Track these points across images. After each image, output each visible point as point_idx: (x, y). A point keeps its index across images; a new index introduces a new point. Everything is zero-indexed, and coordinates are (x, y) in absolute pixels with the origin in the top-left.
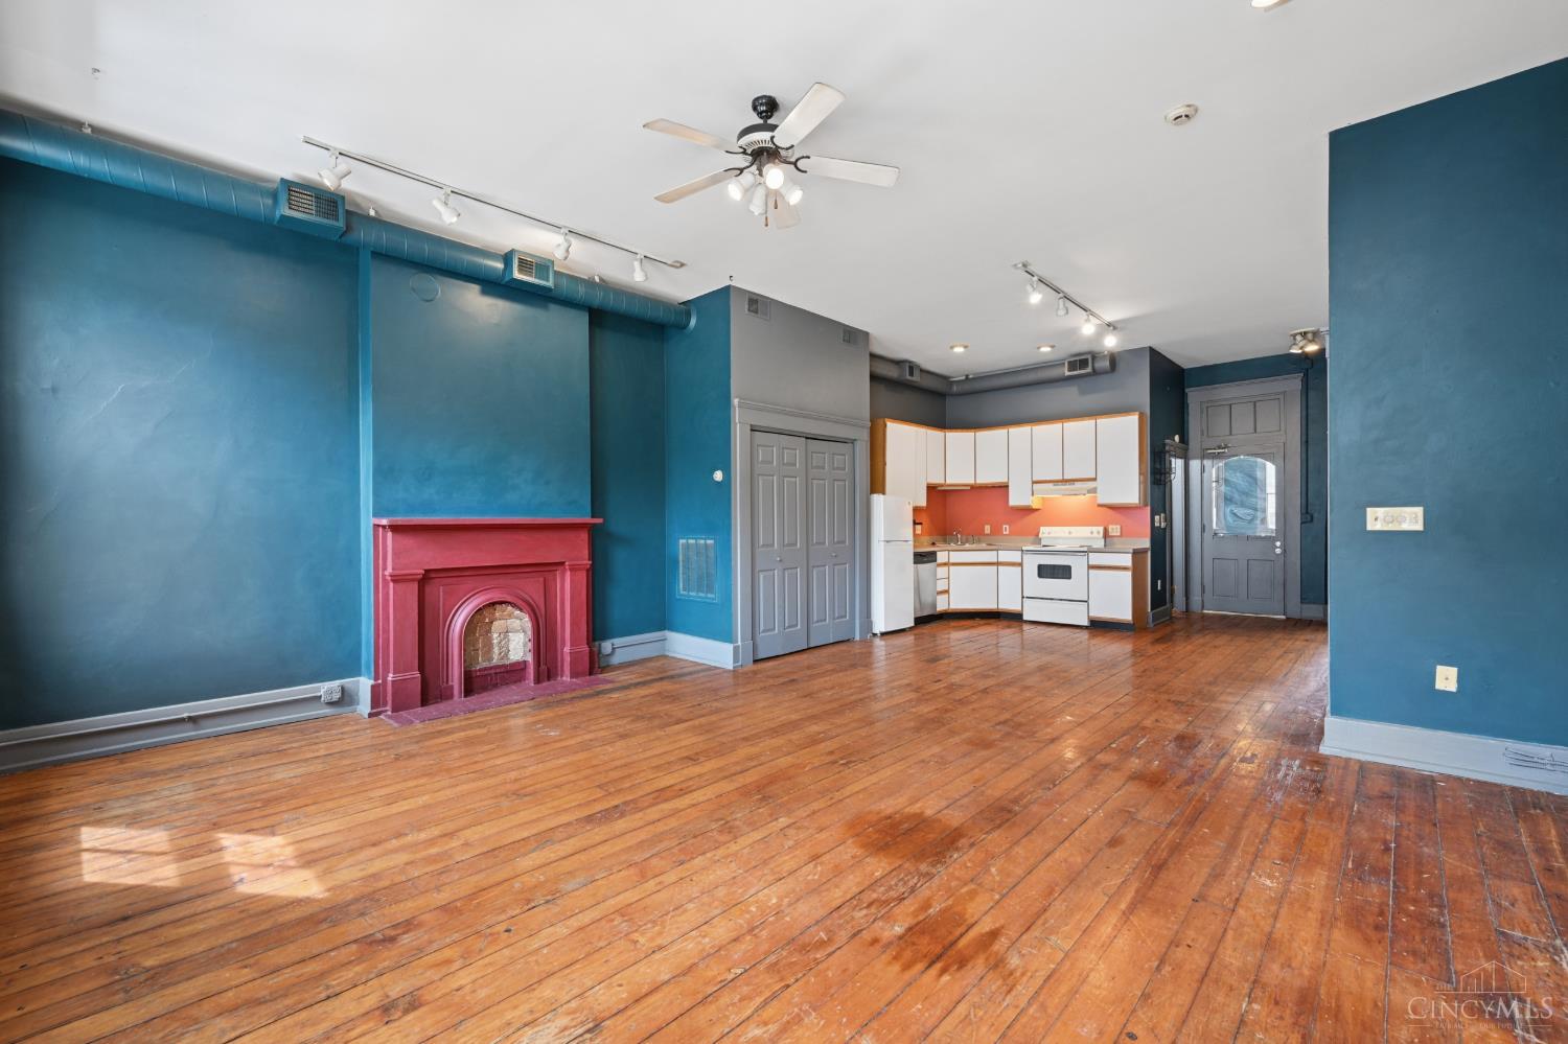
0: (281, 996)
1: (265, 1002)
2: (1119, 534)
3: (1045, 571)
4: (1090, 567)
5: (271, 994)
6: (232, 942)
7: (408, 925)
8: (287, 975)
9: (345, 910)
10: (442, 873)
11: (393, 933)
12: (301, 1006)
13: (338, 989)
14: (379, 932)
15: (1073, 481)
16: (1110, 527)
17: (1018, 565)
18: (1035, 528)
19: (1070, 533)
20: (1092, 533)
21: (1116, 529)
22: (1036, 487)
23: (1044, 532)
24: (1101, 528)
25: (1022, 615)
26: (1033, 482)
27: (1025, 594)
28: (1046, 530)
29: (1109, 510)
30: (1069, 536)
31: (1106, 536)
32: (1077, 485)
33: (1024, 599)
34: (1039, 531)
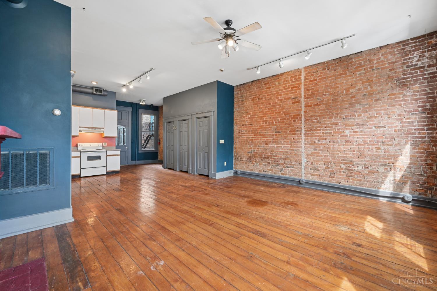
0: (377, 262)
1: (381, 264)
2: (106, 145)
3: (90, 158)
4: (107, 156)
5: (379, 264)
6: (382, 286)
7: (337, 253)
8: (373, 265)
9: (344, 268)
10: (311, 256)
11: (342, 254)
12: (374, 257)
13: (365, 254)
14: (344, 257)
15: (96, 128)
16: (104, 143)
17: (79, 157)
18: (76, 144)
19: (90, 145)
20: (99, 145)
21: (105, 144)
22: (80, 129)
23: (79, 145)
24: (101, 144)
25: (80, 175)
26: (79, 127)
27: (81, 168)
28: (81, 144)
29: (103, 138)
30: (90, 146)
31: (103, 146)
32: (97, 130)
33: (81, 169)
34: (77, 144)
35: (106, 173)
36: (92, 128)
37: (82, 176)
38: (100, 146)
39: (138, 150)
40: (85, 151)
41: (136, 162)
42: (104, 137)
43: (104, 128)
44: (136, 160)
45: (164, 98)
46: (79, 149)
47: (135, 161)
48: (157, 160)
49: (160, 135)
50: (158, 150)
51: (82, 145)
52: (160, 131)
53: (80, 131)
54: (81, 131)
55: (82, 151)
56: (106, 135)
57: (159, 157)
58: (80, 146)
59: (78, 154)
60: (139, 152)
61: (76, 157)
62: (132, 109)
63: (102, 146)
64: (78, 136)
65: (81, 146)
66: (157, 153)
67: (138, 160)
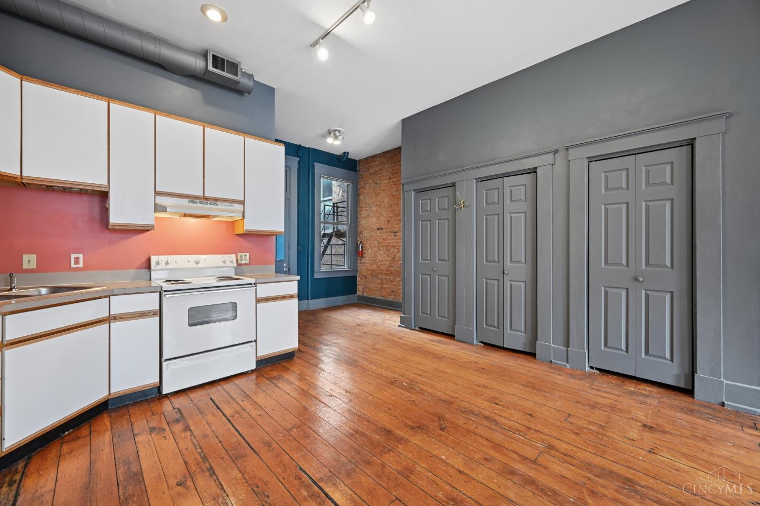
2: (248, 262)
3: (197, 316)
4: (259, 301)
15: (216, 200)
16: (239, 254)
17: (154, 314)
18: (144, 259)
19: (197, 263)
20: (224, 262)
21: (245, 258)
22: (161, 200)
23: (158, 263)
24: (234, 256)
25: (159, 388)
26: (157, 193)
27: (165, 357)
28: (163, 258)
29: (237, 237)
30: (195, 265)
31: (239, 265)
32: (221, 206)
33: (164, 364)
34: (149, 260)
35: (254, 367)
36: (205, 199)
37: (166, 390)
38: (228, 264)
39: (313, 272)
40: (178, 286)
41: (308, 305)
42: (242, 232)
43: (242, 202)
44: (308, 299)
45: (406, 122)
46: (158, 277)
47: (306, 301)
48: (355, 295)
49: (361, 233)
50: (357, 270)
51: (167, 263)
52: (363, 222)
53: (158, 208)
54: (164, 209)
55: (166, 286)
56: (250, 225)
57: (360, 288)
58: (158, 267)
59: (150, 302)
60: (316, 276)
61: (142, 315)
62: (299, 162)
63: (235, 265)
64: (152, 227)
65: (162, 266)
66: (355, 278)
67: (312, 299)
